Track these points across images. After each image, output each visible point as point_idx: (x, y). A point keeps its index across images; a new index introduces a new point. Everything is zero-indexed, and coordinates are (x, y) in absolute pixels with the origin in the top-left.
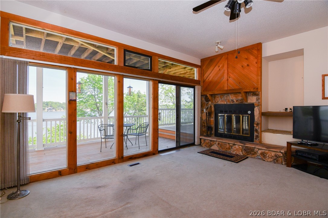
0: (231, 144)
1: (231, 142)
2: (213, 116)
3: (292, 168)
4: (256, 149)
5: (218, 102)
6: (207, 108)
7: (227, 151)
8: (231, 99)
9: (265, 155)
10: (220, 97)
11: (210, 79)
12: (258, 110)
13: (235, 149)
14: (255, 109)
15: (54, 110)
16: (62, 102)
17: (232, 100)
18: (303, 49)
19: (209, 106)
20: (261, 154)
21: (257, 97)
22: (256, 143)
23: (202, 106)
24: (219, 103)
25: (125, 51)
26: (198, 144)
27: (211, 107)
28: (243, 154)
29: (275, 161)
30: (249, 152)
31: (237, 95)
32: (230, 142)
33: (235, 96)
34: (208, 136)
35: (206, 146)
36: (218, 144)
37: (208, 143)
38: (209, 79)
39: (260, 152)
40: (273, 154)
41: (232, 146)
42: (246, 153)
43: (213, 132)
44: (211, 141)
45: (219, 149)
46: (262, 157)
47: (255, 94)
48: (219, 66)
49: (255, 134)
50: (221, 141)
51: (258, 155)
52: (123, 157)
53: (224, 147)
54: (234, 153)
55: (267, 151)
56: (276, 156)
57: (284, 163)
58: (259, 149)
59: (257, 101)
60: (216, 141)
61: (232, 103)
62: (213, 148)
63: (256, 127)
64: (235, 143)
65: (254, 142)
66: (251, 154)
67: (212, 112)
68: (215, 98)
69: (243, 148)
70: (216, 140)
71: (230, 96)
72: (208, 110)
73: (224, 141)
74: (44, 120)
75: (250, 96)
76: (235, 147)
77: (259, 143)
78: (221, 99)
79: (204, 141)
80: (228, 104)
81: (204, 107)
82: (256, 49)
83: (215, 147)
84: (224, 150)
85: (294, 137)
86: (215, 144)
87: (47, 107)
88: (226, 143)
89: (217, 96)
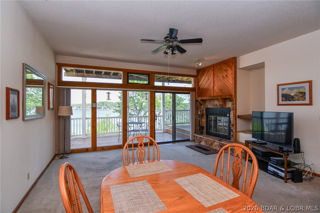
0: (212, 141)
2: (205, 117)
5: (207, 106)
6: (201, 111)
7: (210, 146)
8: (216, 103)
11: (203, 87)
12: (232, 114)
14: (231, 112)
15: (108, 109)
16: (114, 102)
17: (216, 105)
18: (264, 62)
19: (202, 109)
21: (232, 102)
25: (128, 73)
26: (192, 140)
27: (203, 109)
28: (219, 149)
31: (219, 100)
32: (211, 139)
33: (218, 102)
35: (197, 142)
36: (205, 140)
37: (199, 139)
43: (204, 131)
44: (201, 138)
45: (205, 144)
47: (231, 100)
48: (208, 76)
49: (232, 133)
50: (206, 138)
53: (208, 143)
54: (214, 148)
59: (232, 106)
61: (216, 107)
62: (201, 143)
63: (232, 127)
64: (215, 141)
65: (230, 140)
67: (204, 114)
68: (205, 103)
69: (219, 144)
70: (203, 137)
71: (215, 101)
73: (208, 139)
74: (86, 119)
75: (228, 101)
76: (215, 144)
77: (234, 141)
78: (210, 103)
79: (197, 138)
80: (214, 108)
81: (199, 110)
82: (231, 63)
83: (203, 143)
84: (208, 146)
85: (253, 137)
86: (203, 140)
87: (103, 106)
89: (207, 101)
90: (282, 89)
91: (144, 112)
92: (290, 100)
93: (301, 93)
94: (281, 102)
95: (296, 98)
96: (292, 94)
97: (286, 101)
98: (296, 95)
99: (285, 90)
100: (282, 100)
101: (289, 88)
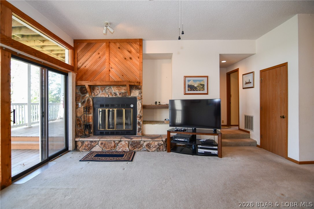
0: (117, 142)
1: (117, 139)
2: (91, 111)
3: (171, 152)
4: (142, 142)
5: (97, 94)
6: (84, 102)
7: (112, 150)
8: (114, 91)
9: (149, 146)
10: (101, 89)
12: (140, 104)
13: (122, 145)
14: (137, 102)
17: (114, 93)
19: (87, 99)
20: (146, 146)
21: (140, 91)
22: (139, 136)
23: (77, 99)
24: (99, 96)
26: (73, 149)
27: (88, 100)
28: (129, 149)
29: (158, 149)
30: (135, 146)
31: (120, 87)
32: (114, 140)
33: (118, 89)
34: (86, 136)
35: (85, 149)
36: (102, 144)
37: (88, 145)
38: (85, 67)
39: (145, 144)
40: (156, 143)
41: (118, 143)
42: (132, 148)
43: (91, 131)
44: (92, 142)
45: (102, 149)
46: (147, 148)
47: (138, 88)
48: (99, 54)
49: (138, 127)
50: (106, 140)
51: (144, 147)
53: (109, 146)
54: (120, 150)
55: (151, 142)
56: (158, 145)
57: (164, 150)
58: (144, 141)
59: (140, 95)
60: (98, 141)
61: (114, 96)
62: (94, 149)
63: (139, 120)
64: (122, 140)
65: (137, 135)
66: (137, 147)
67: (90, 107)
68: (94, 90)
69: (129, 143)
71: (112, 88)
72: (85, 104)
73: (109, 140)
75: (134, 89)
76: (121, 144)
77: (142, 135)
78: (102, 91)
79: (82, 143)
80: (109, 97)
81: (79, 101)
83: (97, 149)
84: (108, 150)
86: (98, 144)
88: (111, 142)
89: (97, 88)
90: (188, 80)
92: (194, 90)
93: (201, 85)
94: (187, 92)
95: (199, 88)
96: (196, 86)
97: (191, 91)
98: (198, 86)
99: (191, 81)
100: (188, 90)
101: (193, 80)
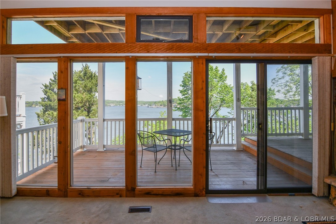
25: (140, 17)
52: (135, 188)
91: (214, 110)
